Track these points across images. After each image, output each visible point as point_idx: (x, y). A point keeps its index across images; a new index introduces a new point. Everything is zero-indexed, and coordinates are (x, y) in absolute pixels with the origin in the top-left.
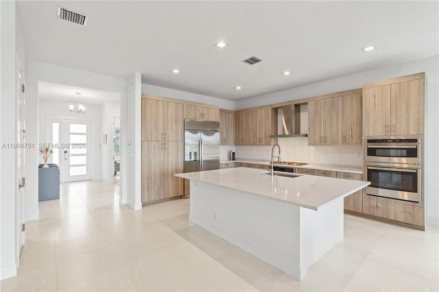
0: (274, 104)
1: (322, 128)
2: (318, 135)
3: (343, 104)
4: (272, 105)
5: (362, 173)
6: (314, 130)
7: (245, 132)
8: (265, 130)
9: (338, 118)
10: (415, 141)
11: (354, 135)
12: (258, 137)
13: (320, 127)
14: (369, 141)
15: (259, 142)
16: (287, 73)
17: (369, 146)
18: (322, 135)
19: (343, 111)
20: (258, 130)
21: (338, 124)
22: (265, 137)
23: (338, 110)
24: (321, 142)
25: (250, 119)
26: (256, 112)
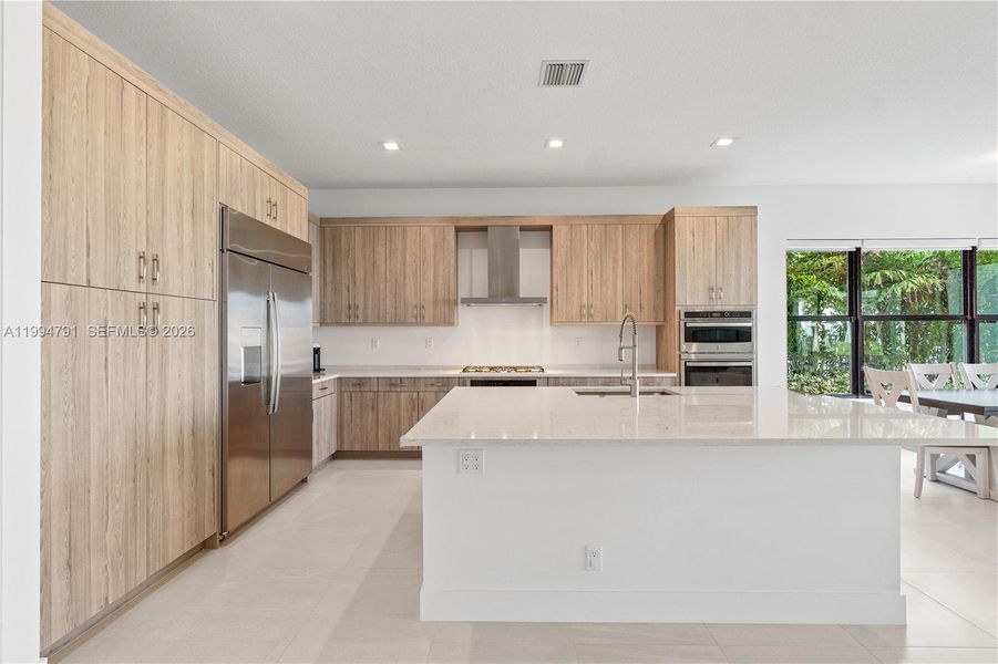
0: (465, 218)
1: (585, 286)
2: (575, 301)
3: (625, 241)
4: (457, 219)
5: (675, 375)
6: (567, 290)
7: (360, 285)
8: (435, 284)
9: (615, 268)
10: (747, 315)
11: (645, 303)
12: (412, 301)
13: (580, 284)
14: (688, 315)
15: (416, 317)
16: (556, 144)
17: (688, 325)
18: (585, 302)
19: (625, 254)
20: (410, 281)
21: (616, 279)
22: (435, 302)
23: (616, 253)
24: (582, 316)
25: (381, 249)
26: (404, 231)
